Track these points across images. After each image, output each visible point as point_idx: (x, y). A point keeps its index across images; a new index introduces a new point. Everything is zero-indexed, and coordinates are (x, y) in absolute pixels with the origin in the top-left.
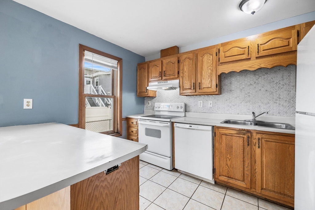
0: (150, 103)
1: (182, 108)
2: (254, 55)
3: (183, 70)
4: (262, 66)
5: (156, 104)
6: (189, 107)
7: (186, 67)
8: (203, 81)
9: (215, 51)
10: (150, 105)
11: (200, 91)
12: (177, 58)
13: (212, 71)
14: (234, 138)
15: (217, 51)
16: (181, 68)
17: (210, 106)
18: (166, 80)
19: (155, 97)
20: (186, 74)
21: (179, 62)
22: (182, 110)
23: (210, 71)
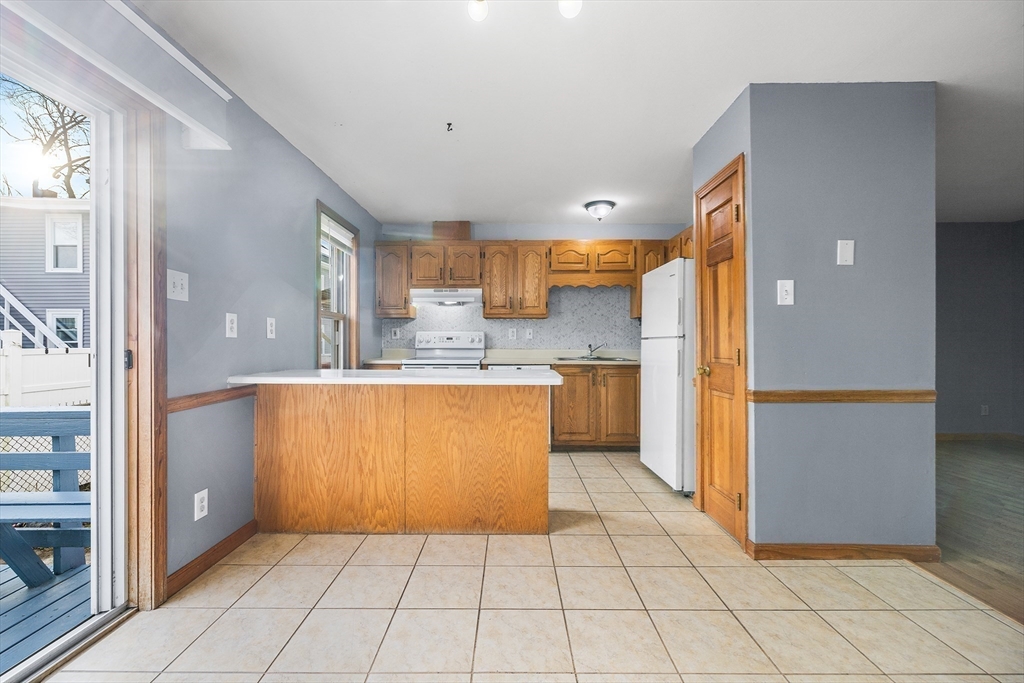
0: (398, 333)
1: (480, 341)
2: (593, 266)
3: (491, 271)
4: (602, 283)
5: (420, 335)
6: (491, 339)
7: (496, 266)
8: (527, 296)
9: (544, 250)
10: (398, 336)
11: (521, 312)
12: (478, 248)
13: (540, 280)
14: (577, 378)
15: (548, 251)
16: (487, 269)
17: (528, 337)
18: (455, 286)
19: (413, 319)
20: (497, 280)
21: (482, 255)
22: (482, 346)
23: (537, 280)
